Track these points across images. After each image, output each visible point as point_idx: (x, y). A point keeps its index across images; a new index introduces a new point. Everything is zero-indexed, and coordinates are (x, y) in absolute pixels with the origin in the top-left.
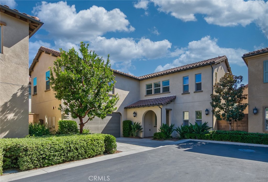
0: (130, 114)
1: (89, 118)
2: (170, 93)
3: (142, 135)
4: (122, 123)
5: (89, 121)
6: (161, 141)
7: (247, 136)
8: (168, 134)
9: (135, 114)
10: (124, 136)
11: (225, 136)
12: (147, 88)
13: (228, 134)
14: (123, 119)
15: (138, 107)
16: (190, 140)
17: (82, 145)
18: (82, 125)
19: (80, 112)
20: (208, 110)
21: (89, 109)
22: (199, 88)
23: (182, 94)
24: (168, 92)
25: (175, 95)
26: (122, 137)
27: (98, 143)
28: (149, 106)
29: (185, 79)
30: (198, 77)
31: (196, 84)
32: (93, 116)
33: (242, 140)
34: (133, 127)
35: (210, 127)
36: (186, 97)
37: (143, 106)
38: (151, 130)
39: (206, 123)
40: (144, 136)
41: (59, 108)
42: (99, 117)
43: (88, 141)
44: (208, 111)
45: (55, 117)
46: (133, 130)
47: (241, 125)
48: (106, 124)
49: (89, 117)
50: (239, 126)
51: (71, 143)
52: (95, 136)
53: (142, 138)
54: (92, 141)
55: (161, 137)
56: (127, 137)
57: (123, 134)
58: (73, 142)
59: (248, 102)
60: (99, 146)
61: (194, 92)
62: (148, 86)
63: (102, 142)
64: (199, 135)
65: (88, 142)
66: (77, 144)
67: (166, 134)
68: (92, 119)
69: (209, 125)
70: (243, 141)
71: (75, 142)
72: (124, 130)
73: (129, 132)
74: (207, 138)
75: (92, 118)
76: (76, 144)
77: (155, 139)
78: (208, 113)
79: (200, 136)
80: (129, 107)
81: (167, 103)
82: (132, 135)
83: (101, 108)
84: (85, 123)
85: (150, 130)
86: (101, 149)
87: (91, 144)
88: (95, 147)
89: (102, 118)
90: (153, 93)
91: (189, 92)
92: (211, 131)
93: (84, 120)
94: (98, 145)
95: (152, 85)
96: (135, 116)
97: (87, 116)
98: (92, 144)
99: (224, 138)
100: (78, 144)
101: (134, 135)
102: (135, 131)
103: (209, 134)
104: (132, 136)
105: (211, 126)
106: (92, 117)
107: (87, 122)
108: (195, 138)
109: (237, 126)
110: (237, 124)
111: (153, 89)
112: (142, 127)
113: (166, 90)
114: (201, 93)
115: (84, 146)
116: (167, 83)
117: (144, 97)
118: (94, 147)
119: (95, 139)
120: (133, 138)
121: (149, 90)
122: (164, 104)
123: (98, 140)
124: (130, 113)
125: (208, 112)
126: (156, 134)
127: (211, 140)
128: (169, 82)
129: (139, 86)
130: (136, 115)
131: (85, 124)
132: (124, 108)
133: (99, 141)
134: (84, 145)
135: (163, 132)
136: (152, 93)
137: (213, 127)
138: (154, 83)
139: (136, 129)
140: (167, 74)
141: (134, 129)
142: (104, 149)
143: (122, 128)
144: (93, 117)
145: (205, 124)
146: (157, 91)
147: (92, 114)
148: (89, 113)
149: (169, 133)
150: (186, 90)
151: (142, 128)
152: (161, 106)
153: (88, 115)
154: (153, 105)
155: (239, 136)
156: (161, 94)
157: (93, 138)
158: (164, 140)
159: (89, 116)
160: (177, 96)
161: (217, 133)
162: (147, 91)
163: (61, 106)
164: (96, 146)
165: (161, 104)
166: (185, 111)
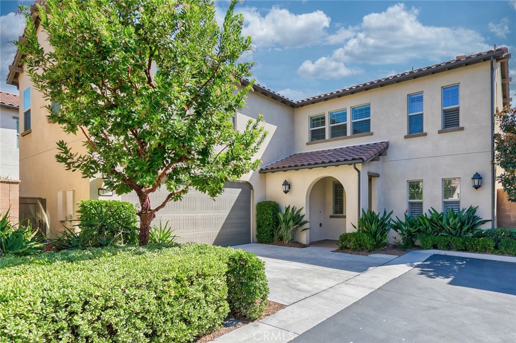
0: (274, 186)
1: (170, 193)
2: (372, 136)
3: (304, 238)
4: (255, 208)
5: (171, 202)
6: (363, 255)
8: (380, 238)
9: (287, 187)
10: (259, 240)
12: (313, 125)
14: (256, 198)
15: (296, 168)
16: (435, 253)
17: (138, 308)
18: (147, 214)
19: (137, 168)
20: (479, 175)
21: (172, 163)
22: (451, 120)
23: (406, 137)
24: (367, 133)
25: (386, 141)
26: (253, 242)
27: (205, 288)
28: (325, 167)
29: (414, 99)
30: (451, 93)
31: (444, 110)
32: (182, 187)
34: (282, 219)
36: (416, 143)
37: (310, 166)
38: (323, 225)
39: (473, 207)
40: (310, 240)
41: (58, 157)
42: (202, 189)
43: (166, 288)
44: (481, 178)
45: (74, 191)
46: (283, 226)
49: (171, 189)
51: (80, 310)
52: (195, 263)
53: (304, 246)
54: (179, 285)
55: (360, 246)
56: (266, 243)
57: (257, 236)
58: (92, 301)
60: (210, 299)
61: (440, 132)
62: (314, 120)
63: (218, 281)
64: (461, 240)
65: (164, 292)
66: (111, 307)
67: (374, 236)
68: (180, 196)
69: (483, 214)
71: (101, 302)
72: (259, 226)
73: (272, 231)
75: (180, 192)
76: (105, 308)
77: (343, 249)
79: (463, 243)
80: (272, 168)
81: (372, 159)
82: (281, 239)
83: (211, 159)
84: (157, 210)
85: (321, 225)
86: (217, 310)
87: (176, 298)
88: (191, 310)
89: (213, 194)
90: (327, 136)
91: (424, 132)
93: (155, 199)
94: (206, 296)
95: (324, 118)
96: (286, 192)
97: (164, 186)
98: (181, 295)
100: (116, 306)
101: (285, 238)
102: (288, 227)
104: (281, 241)
106: (180, 190)
107: (163, 205)
108: (449, 247)
111: (327, 127)
112: (305, 219)
113: (362, 128)
114: (458, 134)
115: (148, 311)
116: (365, 111)
117: (305, 146)
118: (189, 309)
119: (191, 273)
120: (284, 245)
121: (317, 130)
122: (368, 159)
123: (205, 276)
124: (275, 184)
125: (480, 180)
126: (345, 237)
128: (369, 108)
129: (293, 121)
130: (289, 188)
131: (156, 213)
132: (260, 172)
133: (208, 282)
134: (147, 307)
135: (365, 232)
136: (324, 138)
138: (331, 114)
139: (291, 223)
140: (366, 88)
141: (287, 223)
142: (226, 308)
143: (255, 219)
144: (184, 191)
145: (472, 210)
146: (339, 132)
147: (179, 181)
148: (170, 177)
149: (382, 234)
150: (415, 126)
151: (306, 222)
152: (359, 166)
153: (166, 182)
154: (338, 163)
156: (349, 137)
157: (186, 271)
158: (370, 251)
159: (169, 188)
160: (391, 142)
162: (312, 131)
163: (65, 148)
164: (198, 301)
165: (361, 161)
166: (413, 178)
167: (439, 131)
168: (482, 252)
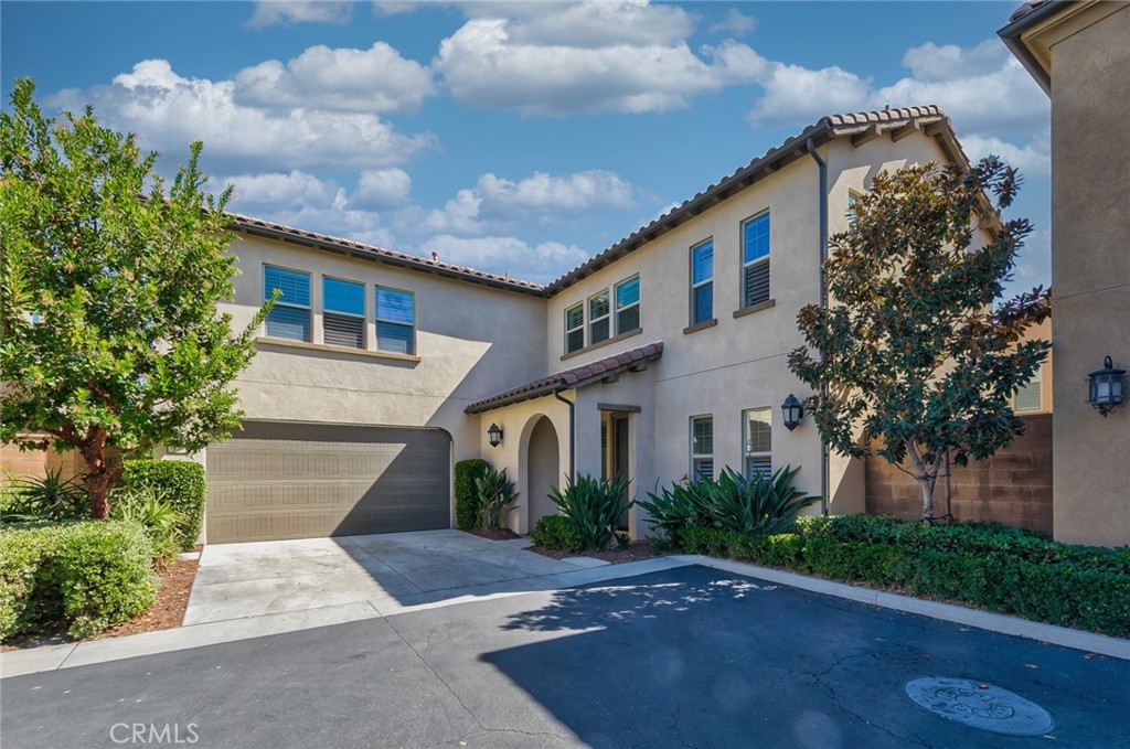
0: (482, 436)
2: (642, 335)
3: (517, 523)
4: (455, 470)
7: (1033, 571)
10: (459, 526)
11: (874, 552)
12: (570, 324)
13: (903, 542)
15: (500, 402)
16: (698, 562)
22: (756, 290)
23: (686, 332)
24: (634, 331)
25: (658, 342)
26: (454, 528)
28: (533, 397)
29: (701, 255)
30: (756, 232)
31: (745, 269)
33: (989, 589)
35: (808, 496)
36: (704, 342)
37: (515, 399)
39: (791, 470)
40: (529, 527)
47: (1009, 485)
48: (378, 476)
50: (999, 492)
53: (516, 536)
56: (465, 529)
57: (457, 518)
59: (1055, 333)
61: (736, 315)
62: (571, 315)
64: (740, 537)
67: (581, 523)
69: (808, 484)
70: (1001, 602)
74: (778, 559)
77: (539, 544)
78: (795, 418)
79: (745, 545)
90: (586, 343)
91: (714, 318)
92: (806, 518)
95: (582, 312)
96: (494, 444)
99: (869, 567)
103: (788, 537)
105: (814, 490)
108: (723, 552)
109: (983, 493)
110: (984, 479)
111: (586, 325)
112: (516, 489)
113: (630, 321)
114: (765, 316)
116: (634, 289)
121: (574, 332)
127: (800, 572)
128: (638, 285)
129: (543, 322)
130: (502, 437)
132: (466, 411)
136: (582, 345)
137: (823, 498)
138: (592, 302)
143: (454, 490)
146: (600, 332)
149: (590, 523)
150: (701, 312)
151: (517, 495)
152: (571, 395)
155: (970, 560)
156: (612, 341)
160: (666, 344)
161: (835, 533)
162: (570, 335)
166: (698, 412)
167: (734, 313)
168: (777, 565)
